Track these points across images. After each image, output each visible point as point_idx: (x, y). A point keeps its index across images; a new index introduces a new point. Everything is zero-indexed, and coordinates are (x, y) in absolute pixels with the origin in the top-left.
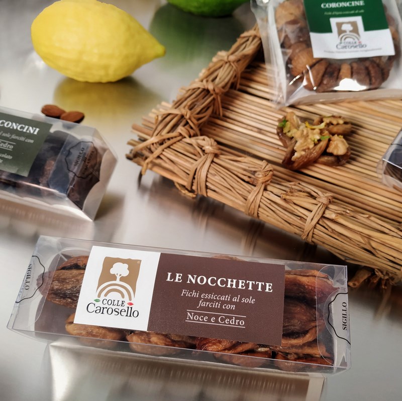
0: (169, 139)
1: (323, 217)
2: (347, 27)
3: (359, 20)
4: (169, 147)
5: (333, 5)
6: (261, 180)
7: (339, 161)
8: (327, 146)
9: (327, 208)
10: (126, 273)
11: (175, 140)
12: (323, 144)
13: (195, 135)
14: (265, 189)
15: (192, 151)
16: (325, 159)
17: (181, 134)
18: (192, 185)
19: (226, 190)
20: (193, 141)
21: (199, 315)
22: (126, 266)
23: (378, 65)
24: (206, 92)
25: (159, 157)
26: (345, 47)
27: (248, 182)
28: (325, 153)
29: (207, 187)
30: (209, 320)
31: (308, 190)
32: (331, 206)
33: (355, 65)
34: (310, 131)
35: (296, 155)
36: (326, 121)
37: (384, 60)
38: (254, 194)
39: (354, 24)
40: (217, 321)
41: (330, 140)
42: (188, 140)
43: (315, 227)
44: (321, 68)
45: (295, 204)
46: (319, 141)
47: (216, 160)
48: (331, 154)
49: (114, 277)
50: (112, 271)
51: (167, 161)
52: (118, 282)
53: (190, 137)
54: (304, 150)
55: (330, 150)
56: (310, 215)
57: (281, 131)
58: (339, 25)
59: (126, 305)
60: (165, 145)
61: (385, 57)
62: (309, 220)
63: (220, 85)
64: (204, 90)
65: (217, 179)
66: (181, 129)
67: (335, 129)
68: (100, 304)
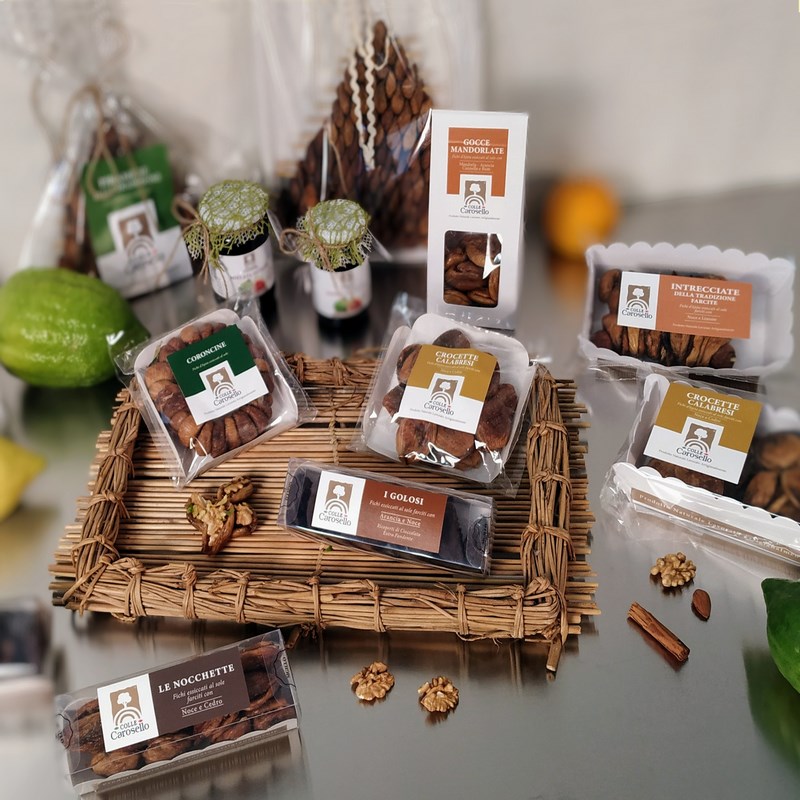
0: (95, 573)
1: (246, 597)
2: (218, 378)
3: (226, 365)
4: (98, 582)
5: (198, 357)
6: (188, 584)
7: (249, 531)
8: (236, 518)
9: (248, 586)
10: (129, 699)
11: (100, 572)
12: (231, 519)
13: (117, 558)
14: (194, 589)
15: (120, 577)
16: (238, 532)
17: (104, 564)
18: (130, 610)
19: (162, 603)
20: (116, 566)
21: (190, 708)
22: (127, 694)
23: (258, 408)
24: (108, 504)
25: (91, 595)
26: (222, 401)
27: (178, 589)
28: (236, 526)
29: (144, 607)
30: (198, 710)
31: (229, 575)
32: (251, 583)
33: (237, 418)
34: (216, 510)
35: (211, 540)
36: (228, 491)
37: (261, 402)
38: (186, 598)
39: (223, 372)
40: (203, 708)
41: (236, 511)
42: (111, 567)
43: (243, 608)
44: (206, 433)
45: (222, 593)
46: (226, 517)
47: (144, 578)
48: (241, 526)
49: (122, 706)
50: (119, 702)
51: (100, 595)
52: (126, 708)
53: (112, 562)
54: (217, 532)
55: (238, 522)
56: (235, 599)
57: (191, 518)
58: (210, 378)
59: (138, 723)
60: (94, 581)
61: (260, 398)
62: (236, 603)
63: (119, 490)
64: (106, 502)
65: (151, 596)
66: (102, 559)
67: (236, 497)
68: (119, 730)
